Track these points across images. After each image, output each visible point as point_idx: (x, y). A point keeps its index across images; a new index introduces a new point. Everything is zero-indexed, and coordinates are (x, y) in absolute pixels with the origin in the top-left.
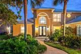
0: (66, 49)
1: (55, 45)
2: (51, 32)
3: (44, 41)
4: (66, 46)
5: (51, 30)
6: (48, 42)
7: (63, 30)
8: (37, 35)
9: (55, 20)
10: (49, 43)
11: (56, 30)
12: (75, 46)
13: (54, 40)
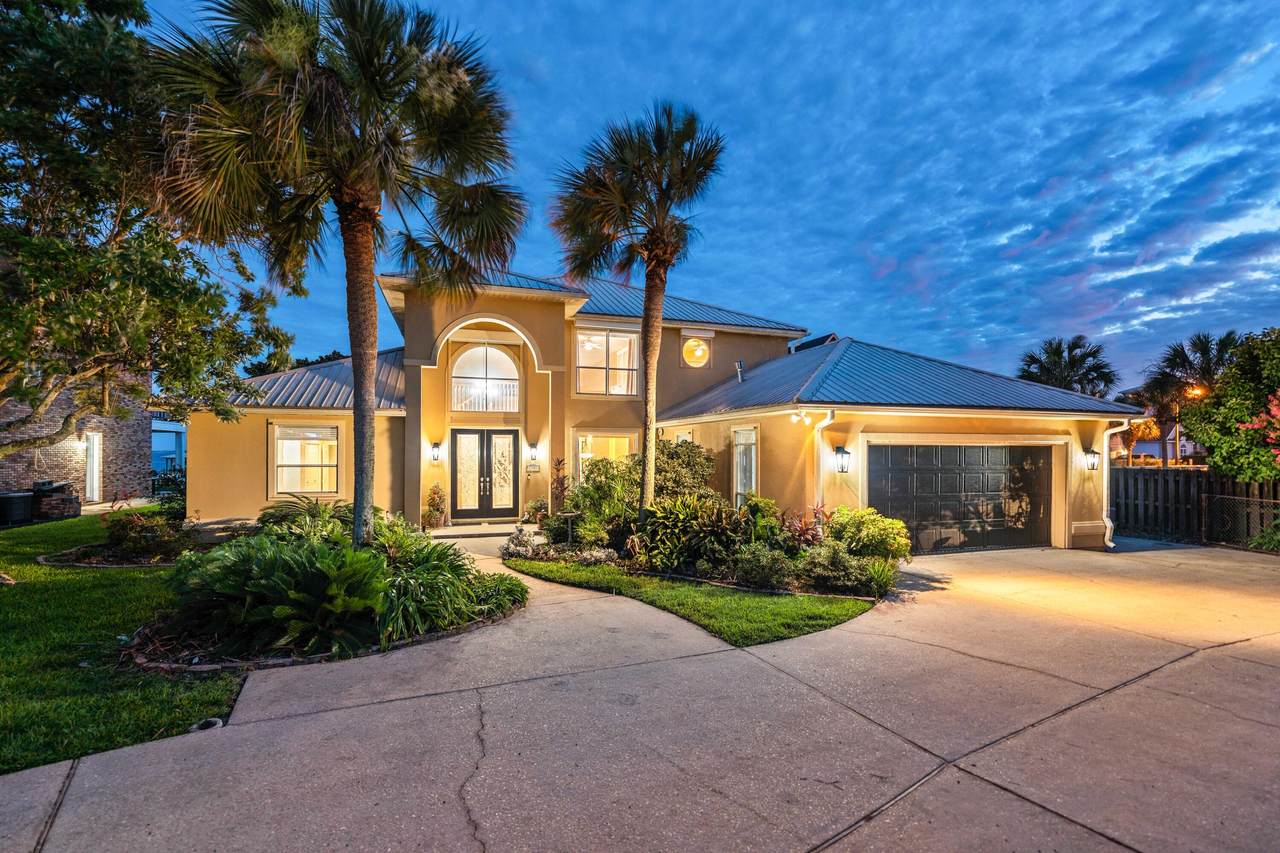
0: (651, 586)
1: (584, 574)
2: (560, 483)
3: (507, 555)
4: (652, 571)
5: (558, 464)
6: (536, 556)
7: (642, 462)
8: (435, 505)
9: (590, 384)
10: (540, 566)
11: (600, 466)
12: (703, 564)
13: (577, 543)
